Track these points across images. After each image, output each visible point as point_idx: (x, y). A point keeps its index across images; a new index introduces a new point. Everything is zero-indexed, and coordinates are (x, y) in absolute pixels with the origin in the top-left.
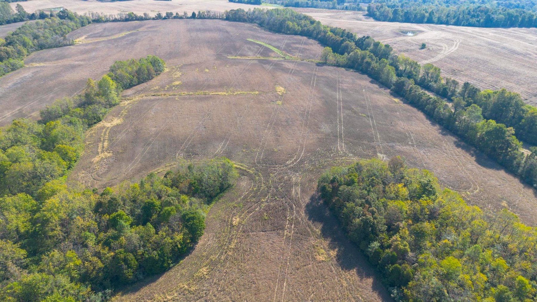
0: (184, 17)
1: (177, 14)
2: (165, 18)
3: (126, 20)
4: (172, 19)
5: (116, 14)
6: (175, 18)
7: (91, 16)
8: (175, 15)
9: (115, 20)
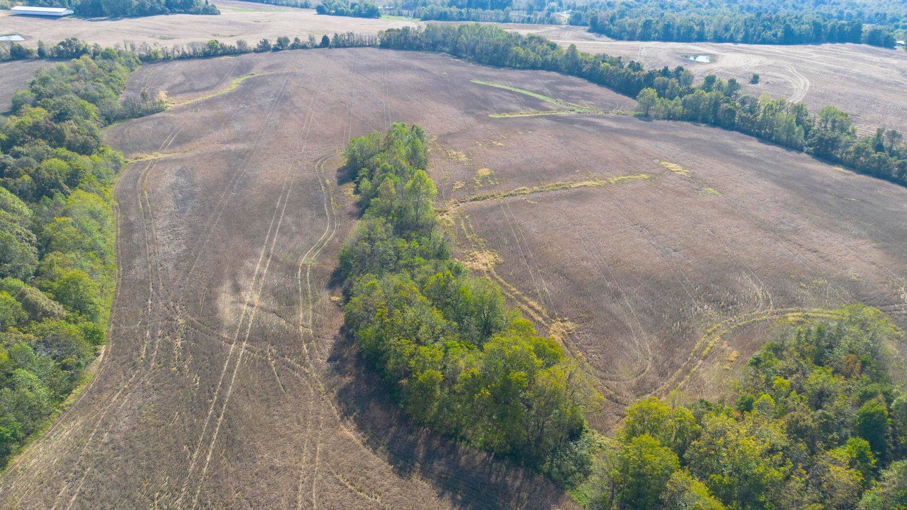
0: (309, 46)
1: (296, 40)
2: (276, 49)
3: (206, 55)
4: (288, 49)
5: (184, 44)
6: (294, 47)
7: (129, 49)
8: (292, 41)
9: (184, 57)
